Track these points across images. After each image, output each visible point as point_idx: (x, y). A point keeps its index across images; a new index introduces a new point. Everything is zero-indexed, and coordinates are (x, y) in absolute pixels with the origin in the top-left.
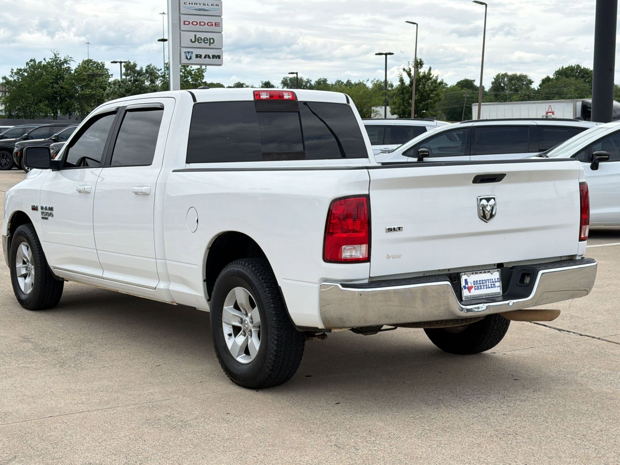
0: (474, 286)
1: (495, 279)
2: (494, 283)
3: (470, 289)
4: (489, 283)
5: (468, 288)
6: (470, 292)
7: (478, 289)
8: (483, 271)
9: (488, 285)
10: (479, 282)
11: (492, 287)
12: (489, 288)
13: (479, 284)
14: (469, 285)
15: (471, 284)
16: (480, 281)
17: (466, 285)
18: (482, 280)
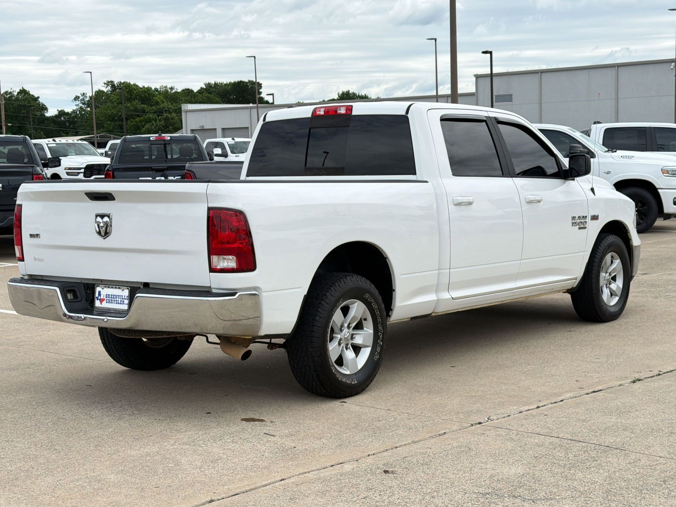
0: (106, 299)
1: (125, 296)
2: (124, 300)
3: (102, 301)
4: (119, 299)
5: (100, 300)
6: (101, 304)
7: (109, 303)
8: (115, 286)
9: (118, 301)
10: (110, 297)
11: (121, 304)
12: (119, 304)
13: (111, 298)
14: (102, 297)
15: (104, 296)
16: (112, 295)
17: (98, 296)
18: (114, 295)
